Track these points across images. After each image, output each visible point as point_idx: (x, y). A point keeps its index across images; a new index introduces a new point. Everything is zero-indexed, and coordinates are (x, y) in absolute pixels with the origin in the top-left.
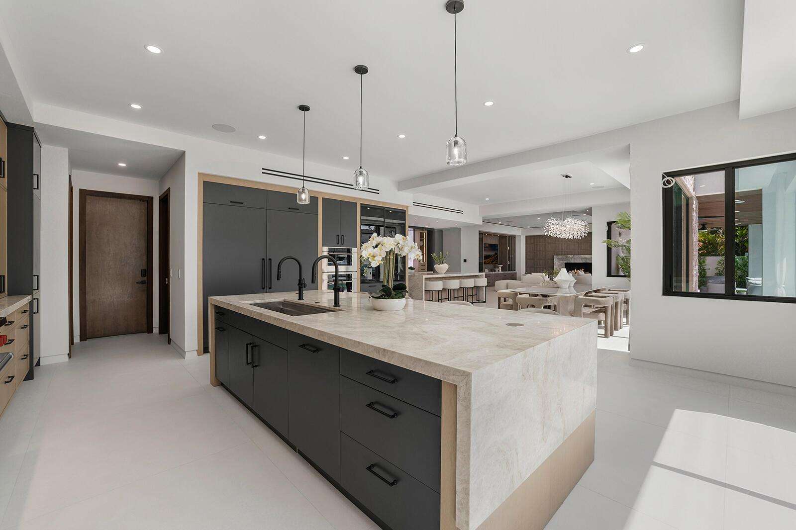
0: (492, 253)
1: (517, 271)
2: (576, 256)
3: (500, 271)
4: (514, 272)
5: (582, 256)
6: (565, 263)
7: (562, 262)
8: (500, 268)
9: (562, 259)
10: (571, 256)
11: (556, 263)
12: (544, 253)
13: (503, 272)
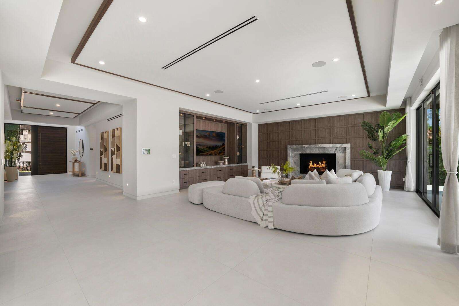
0: (219, 144)
1: (248, 163)
2: (312, 145)
3: (227, 163)
4: (244, 164)
5: (320, 145)
6: (300, 154)
7: (296, 152)
8: (226, 160)
9: (297, 150)
10: (307, 146)
11: (290, 154)
12: (277, 143)
13: (229, 165)
